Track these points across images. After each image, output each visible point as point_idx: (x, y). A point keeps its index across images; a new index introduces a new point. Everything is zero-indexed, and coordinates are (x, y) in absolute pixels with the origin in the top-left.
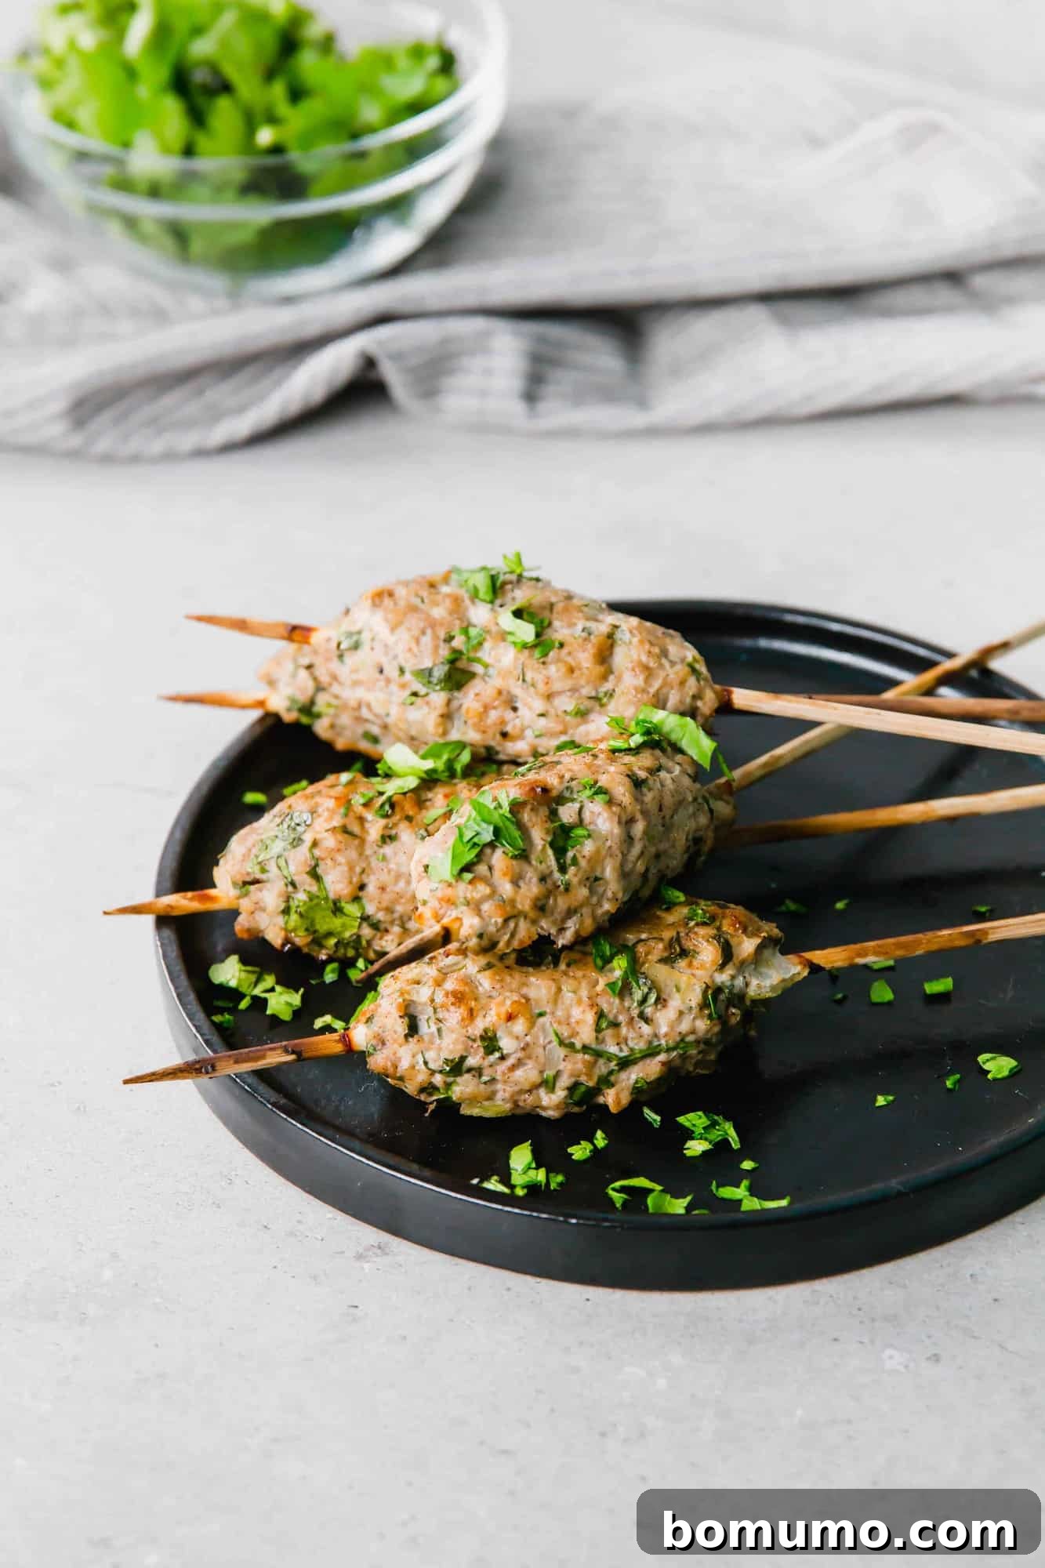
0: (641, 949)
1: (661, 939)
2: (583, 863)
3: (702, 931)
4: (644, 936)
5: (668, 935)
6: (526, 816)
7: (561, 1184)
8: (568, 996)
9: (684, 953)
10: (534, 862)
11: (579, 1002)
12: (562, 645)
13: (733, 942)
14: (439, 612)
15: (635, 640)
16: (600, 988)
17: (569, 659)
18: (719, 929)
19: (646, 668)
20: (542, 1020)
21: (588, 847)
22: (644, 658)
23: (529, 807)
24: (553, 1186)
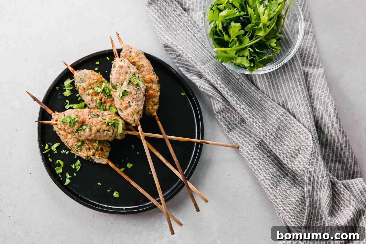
0: (85, 144)
1: (89, 146)
2: (79, 134)
3: (94, 150)
4: (88, 143)
5: (90, 146)
6: (76, 124)
7: (55, 153)
8: (71, 140)
9: (89, 150)
10: (73, 129)
11: (72, 142)
12: (123, 101)
13: (96, 155)
14: (122, 78)
15: (131, 110)
16: (75, 143)
17: (122, 103)
18: (95, 152)
19: (128, 115)
20: (66, 139)
21: (82, 133)
22: (129, 114)
23: (78, 123)
24: (54, 153)
